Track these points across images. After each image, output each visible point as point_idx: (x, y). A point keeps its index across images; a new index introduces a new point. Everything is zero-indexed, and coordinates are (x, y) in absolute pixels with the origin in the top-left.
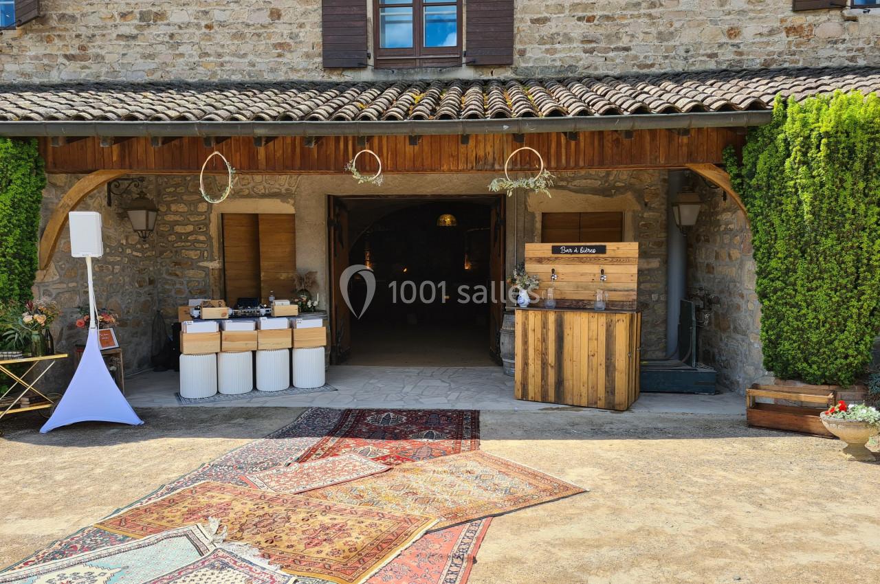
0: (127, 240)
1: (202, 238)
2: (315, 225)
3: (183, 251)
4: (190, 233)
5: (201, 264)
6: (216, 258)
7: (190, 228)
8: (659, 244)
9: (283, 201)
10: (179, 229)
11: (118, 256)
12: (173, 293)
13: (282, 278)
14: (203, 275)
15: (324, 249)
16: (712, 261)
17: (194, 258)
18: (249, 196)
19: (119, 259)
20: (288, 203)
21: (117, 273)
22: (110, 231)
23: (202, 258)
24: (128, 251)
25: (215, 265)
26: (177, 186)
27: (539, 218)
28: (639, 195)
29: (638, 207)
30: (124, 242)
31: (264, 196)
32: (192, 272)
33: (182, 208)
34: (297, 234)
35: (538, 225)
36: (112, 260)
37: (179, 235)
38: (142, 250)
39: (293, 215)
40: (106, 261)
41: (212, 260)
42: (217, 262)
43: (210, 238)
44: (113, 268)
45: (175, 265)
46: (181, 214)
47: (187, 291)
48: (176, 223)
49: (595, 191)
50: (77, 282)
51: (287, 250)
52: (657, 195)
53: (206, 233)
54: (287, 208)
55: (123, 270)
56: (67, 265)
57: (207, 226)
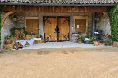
3: (20, 25)
7: (21, 21)
8: (91, 24)
10: (19, 21)
13: (36, 29)
16: (99, 26)
18: (31, 16)
22: (9, 21)
24: (12, 25)
26: (19, 14)
27: (75, 20)
28: (89, 17)
29: (88, 18)
30: (12, 23)
31: (33, 16)
33: (20, 18)
34: (39, 22)
35: (75, 21)
38: (14, 25)
39: (38, 19)
41: (25, 26)
45: (19, 27)
46: (20, 19)
49: (82, 16)
52: (91, 17)
53: (24, 22)
54: (37, 18)
57: (24, 21)
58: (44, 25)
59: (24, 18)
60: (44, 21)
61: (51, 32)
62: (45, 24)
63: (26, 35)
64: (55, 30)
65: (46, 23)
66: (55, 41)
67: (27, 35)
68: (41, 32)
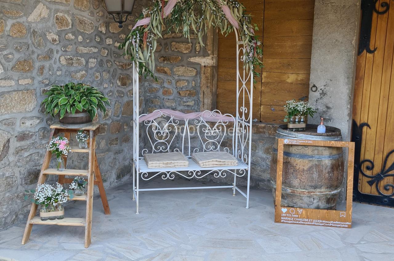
0: (107, 27)
2: (344, 6)
3: (174, 43)
5: (192, 60)
6: (209, 52)
11: (95, 47)
12: (160, 93)
13: (289, 81)
14: (194, 74)
15: (353, 42)
17: (185, 52)
19: (96, 50)
21: (92, 68)
22: (83, 13)
23: (194, 52)
24: (109, 41)
25: (208, 61)
30: (103, 30)
32: (182, 69)
34: (316, 21)
36: (86, 52)
40: (77, 53)
42: (210, 58)
44: (87, 62)
45: (164, 60)
47: (175, 91)
50: (33, 78)
51: (300, 43)
55: (101, 63)
56: (17, 56)
58: (362, 43)
65: (382, 27)
68: (328, 108)
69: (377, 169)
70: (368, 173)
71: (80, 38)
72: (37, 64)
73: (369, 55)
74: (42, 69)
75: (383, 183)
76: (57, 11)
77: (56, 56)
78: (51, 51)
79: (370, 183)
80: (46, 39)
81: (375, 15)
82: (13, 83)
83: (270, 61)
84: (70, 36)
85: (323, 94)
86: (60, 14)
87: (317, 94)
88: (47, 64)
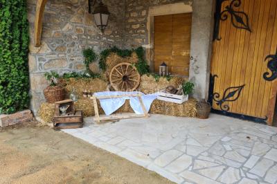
0: (103, 32)
1: (143, 31)
2: (205, 18)
3: (136, 39)
4: (138, 29)
6: (149, 42)
7: (138, 26)
9: (185, 4)
10: (133, 27)
11: (97, 41)
13: (183, 55)
17: (140, 42)
18: (166, 3)
20: (188, 4)
22: (90, 27)
23: (143, 43)
25: (148, 46)
30: (101, 34)
33: (135, 15)
36: (92, 43)
37: (134, 30)
38: (114, 38)
39: (191, 13)
40: (87, 44)
41: (147, 44)
43: (147, 31)
46: (135, 18)
48: (133, 23)
51: (188, 37)
53: (145, 29)
54: (188, 8)
57: (145, 24)
58: (215, 36)
59: (147, 13)
60: (217, 17)
61: (243, 71)
62: (222, 34)
63: (141, 75)
64: (269, 65)
65: (223, 26)
66: (261, 121)
67: (145, 76)
68: (198, 67)
69: (221, 98)
70: (217, 99)
71: (89, 37)
72: (67, 48)
73: (218, 42)
74: (69, 51)
75: (223, 104)
76: (76, 26)
77: (76, 45)
78: (74, 43)
79: (218, 104)
80: (71, 38)
81: (221, 21)
82: (56, 56)
83: (175, 46)
84: (84, 37)
85: (196, 61)
86: (78, 28)
87: (193, 61)
88: (72, 48)
